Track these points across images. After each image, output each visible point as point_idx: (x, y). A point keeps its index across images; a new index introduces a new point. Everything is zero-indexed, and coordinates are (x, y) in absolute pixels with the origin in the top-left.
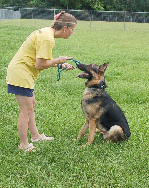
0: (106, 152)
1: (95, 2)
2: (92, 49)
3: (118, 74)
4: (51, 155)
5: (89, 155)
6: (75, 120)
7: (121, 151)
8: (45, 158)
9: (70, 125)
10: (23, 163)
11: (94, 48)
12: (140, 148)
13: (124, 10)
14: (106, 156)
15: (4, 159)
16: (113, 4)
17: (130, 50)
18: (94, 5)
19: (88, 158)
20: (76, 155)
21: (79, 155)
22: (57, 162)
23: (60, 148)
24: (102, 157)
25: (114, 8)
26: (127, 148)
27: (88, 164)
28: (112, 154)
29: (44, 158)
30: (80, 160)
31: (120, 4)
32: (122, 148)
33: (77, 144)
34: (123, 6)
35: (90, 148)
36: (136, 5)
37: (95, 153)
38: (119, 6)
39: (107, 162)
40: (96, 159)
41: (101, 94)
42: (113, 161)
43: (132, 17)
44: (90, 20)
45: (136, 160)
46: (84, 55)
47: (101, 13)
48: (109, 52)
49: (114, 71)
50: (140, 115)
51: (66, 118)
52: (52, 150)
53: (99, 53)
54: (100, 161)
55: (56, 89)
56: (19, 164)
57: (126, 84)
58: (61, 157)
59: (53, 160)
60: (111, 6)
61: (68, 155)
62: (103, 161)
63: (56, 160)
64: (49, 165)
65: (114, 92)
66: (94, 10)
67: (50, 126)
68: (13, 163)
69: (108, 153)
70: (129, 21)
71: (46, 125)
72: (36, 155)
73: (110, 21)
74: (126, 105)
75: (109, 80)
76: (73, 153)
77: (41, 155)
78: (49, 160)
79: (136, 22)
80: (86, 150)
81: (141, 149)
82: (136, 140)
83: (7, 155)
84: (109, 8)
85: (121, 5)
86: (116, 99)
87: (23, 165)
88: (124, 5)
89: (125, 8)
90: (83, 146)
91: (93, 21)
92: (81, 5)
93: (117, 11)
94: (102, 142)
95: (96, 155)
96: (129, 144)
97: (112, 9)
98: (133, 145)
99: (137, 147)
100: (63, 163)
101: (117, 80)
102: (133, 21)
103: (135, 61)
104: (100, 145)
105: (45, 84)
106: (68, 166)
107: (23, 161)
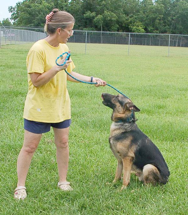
0: (146, 198)
1: (134, 23)
2: (130, 77)
3: (160, 107)
4: (81, 200)
5: (125, 200)
6: (109, 160)
7: (163, 197)
8: (75, 205)
9: (103, 166)
10: (49, 210)
11: (132, 76)
12: (185, 192)
13: (168, 33)
14: (145, 202)
15: (25, 205)
16: (156, 25)
17: (175, 80)
18: (133, 26)
19: (124, 205)
20: (111, 200)
21: (114, 200)
22: (88, 209)
23: (91, 192)
24: (141, 203)
25: (157, 29)
26: (170, 192)
27: (125, 211)
28: (152, 200)
29: (73, 205)
30: (114, 207)
31: (163, 25)
32: (164, 192)
33: (112, 188)
34: (167, 28)
35: (126, 193)
36: (182, 26)
37: (132, 199)
38: (163, 27)
39: (146, 208)
40: (134, 205)
41: (130, 129)
42: (154, 208)
43: (177, 40)
44: (128, 44)
45: (181, 207)
46: (121, 85)
47: (141, 36)
48: (150, 81)
49: (155, 104)
50: (185, 155)
51: (99, 158)
52: (83, 196)
53: (138, 82)
54: (139, 208)
55: (87, 125)
56: (44, 212)
57: (169, 119)
58: (93, 203)
59: (83, 207)
60: (153, 27)
61: (101, 201)
62: (141, 208)
63: (87, 207)
64: (79, 213)
65: (155, 128)
66: (134, 32)
67: (80, 167)
68: (36, 211)
69: (147, 199)
70: (175, 46)
71: (76, 166)
72: (64, 201)
73: (151, 45)
74: (169, 143)
75: (150, 114)
76: (106, 199)
77: (69, 200)
78: (79, 206)
79: (182, 46)
80: (121, 195)
81: (186, 194)
82: (180, 184)
83: (29, 201)
84: (151, 29)
85: (165, 26)
86: (158, 136)
87: (48, 212)
88: (169, 26)
89: (170, 29)
90: (119, 191)
91: (132, 45)
92: (118, 26)
93: (160, 33)
94: (141, 186)
95: (133, 200)
96: (173, 189)
97: (154, 32)
98: (176, 189)
99: (182, 191)
100: (95, 210)
101: (159, 114)
102: (179, 46)
103: (180, 92)
104: (138, 190)
105: (75, 118)
106: (101, 213)
107: (47, 208)
